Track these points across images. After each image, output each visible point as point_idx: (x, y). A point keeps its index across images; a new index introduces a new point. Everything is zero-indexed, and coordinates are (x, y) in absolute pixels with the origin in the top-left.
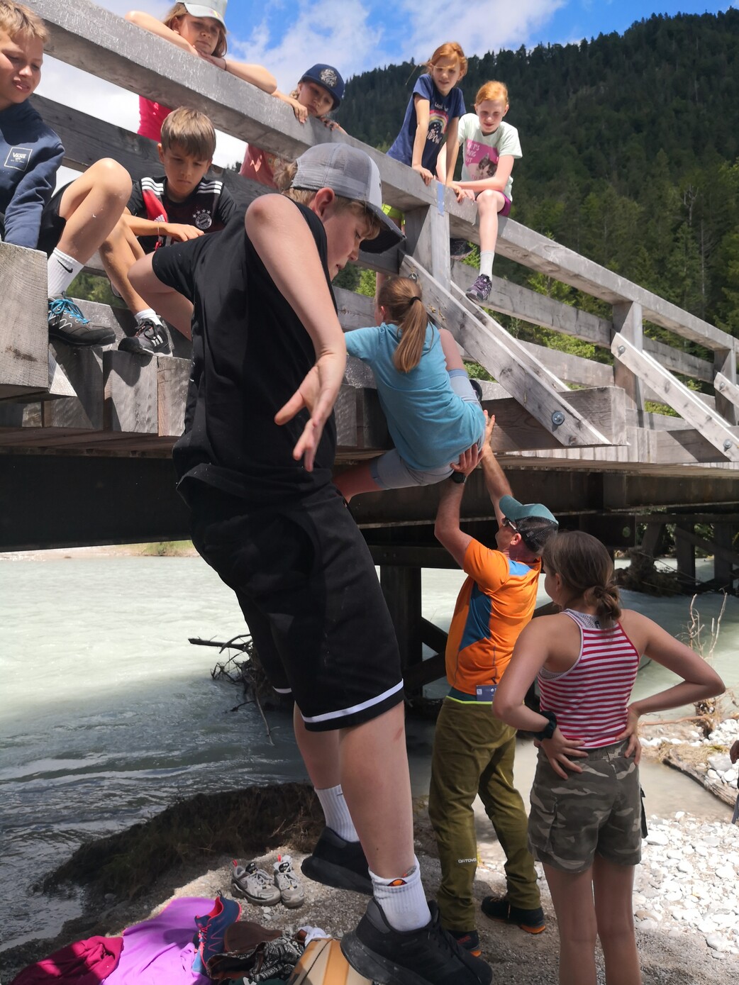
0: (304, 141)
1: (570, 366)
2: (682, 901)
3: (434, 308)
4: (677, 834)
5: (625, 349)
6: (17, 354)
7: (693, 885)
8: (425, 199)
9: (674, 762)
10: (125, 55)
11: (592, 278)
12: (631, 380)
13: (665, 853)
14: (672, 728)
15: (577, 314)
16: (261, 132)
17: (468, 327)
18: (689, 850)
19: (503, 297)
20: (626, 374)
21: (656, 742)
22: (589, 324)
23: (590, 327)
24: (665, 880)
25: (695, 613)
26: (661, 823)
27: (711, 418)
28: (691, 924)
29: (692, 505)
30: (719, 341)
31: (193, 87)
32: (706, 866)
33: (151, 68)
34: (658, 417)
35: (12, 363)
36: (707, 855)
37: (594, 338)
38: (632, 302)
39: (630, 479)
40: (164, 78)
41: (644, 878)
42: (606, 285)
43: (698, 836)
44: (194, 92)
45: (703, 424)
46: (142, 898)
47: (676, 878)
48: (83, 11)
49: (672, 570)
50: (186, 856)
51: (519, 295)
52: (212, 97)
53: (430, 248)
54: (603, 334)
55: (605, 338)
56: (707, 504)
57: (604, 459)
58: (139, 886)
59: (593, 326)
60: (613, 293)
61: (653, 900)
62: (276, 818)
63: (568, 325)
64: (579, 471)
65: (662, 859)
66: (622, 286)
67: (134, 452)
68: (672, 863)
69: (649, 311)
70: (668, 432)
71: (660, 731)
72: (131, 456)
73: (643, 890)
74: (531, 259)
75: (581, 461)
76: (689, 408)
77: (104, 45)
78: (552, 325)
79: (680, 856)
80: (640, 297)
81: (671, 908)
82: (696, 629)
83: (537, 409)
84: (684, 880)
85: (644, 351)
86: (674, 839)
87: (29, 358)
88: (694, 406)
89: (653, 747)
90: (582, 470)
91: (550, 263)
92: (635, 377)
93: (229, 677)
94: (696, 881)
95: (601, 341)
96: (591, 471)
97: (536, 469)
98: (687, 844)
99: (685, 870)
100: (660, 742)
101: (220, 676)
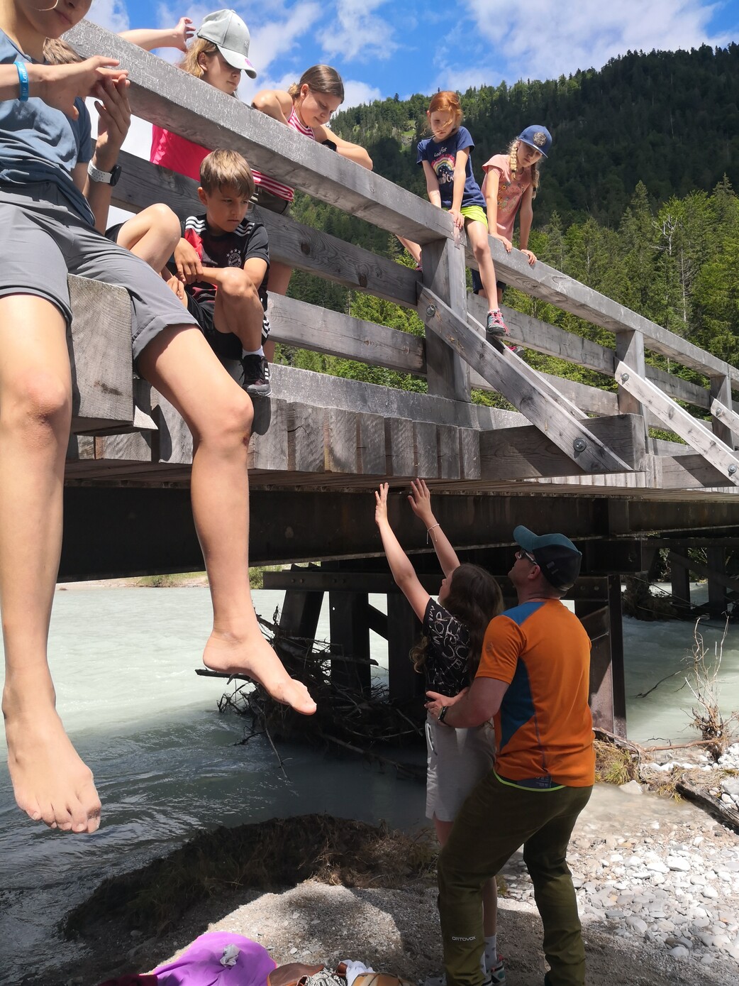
0: (331, 178)
1: (578, 394)
2: (710, 926)
3: (452, 339)
4: (699, 859)
5: (628, 376)
6: (105, 388)
7: (720, 911)
8: (443, 233)
9: (687, 786)
10: (165, 95)
11: (597, 308)
12: (636, 406)
13: (689, 879)
14: (681, 753)
15: (583, 343)
16: (289, 168)
17: (488, 357)
18: (712, 875)
19: (514, 327)
20: (630, 401)
21: (667, 767)
22: (594, 353)
23: (595, 355)
24: (691, 906)
25: (698, 636)
26: (681, 849)
27: (715, 444)
28: (722, 950)
29: (690, 529)
30: (715, 368)
31: (228, 126)
32: (730, 891)
33: (189, 108)
34: (661, 443)
35: (100, 397)
36: (730, 880)
37: (599, 367)
38: (634, 330)
39: (631, 503)
40: (201, 117)
41: (670, 904)
42: (610, 314)
43: (719, 861)
44: (229, 130)
45: (707, 449)
46: (170, 934)
47: (702, 904)
48: (125, 53)
49: (666, 594)
50: (213, 890)
51: (529, 325)
52: (245, 135)
53: (447, 280)
54: (607, 362)
55: (609, 366)
56: (704, 528)
57: (615, 485)
58: (166, 922)
59: (597, 354)
60: (616, 322)
61: (682, 927)
62: (301, 850)
63: (574, 354)
64: (585, 497)
65: (688, 885)
66: (624, 315)
67: (167, 483)
68: (696, 888)
69: (650, 340)
70: (673, 457)
71: (668, 756)
72: (164, 487)
73: (670, 916)
74: (540, 290)
75: (593, 487)
76: (694, 434)
77: (145, 86)
78: (560, 354)
79: (704, 882)
80: (641, 326)
81: (701, 934)
82: (700, 653)
83: (558, 437)
84: (710, 906)
85: (646, 379)
86: (696, 865)
87: (115, 392)
88: (698, 432)
89: (664, 771)
90: (588, 496)
91: (558, 294)
92: (639, 403)
93: (235, 706)
94: (722, 907)
95: (606, 369)
96: (596, 497)
97: (544, 495)
98: (710, 869)
99: (710, 895)
100: (672, 767)
101: (226, 708)
